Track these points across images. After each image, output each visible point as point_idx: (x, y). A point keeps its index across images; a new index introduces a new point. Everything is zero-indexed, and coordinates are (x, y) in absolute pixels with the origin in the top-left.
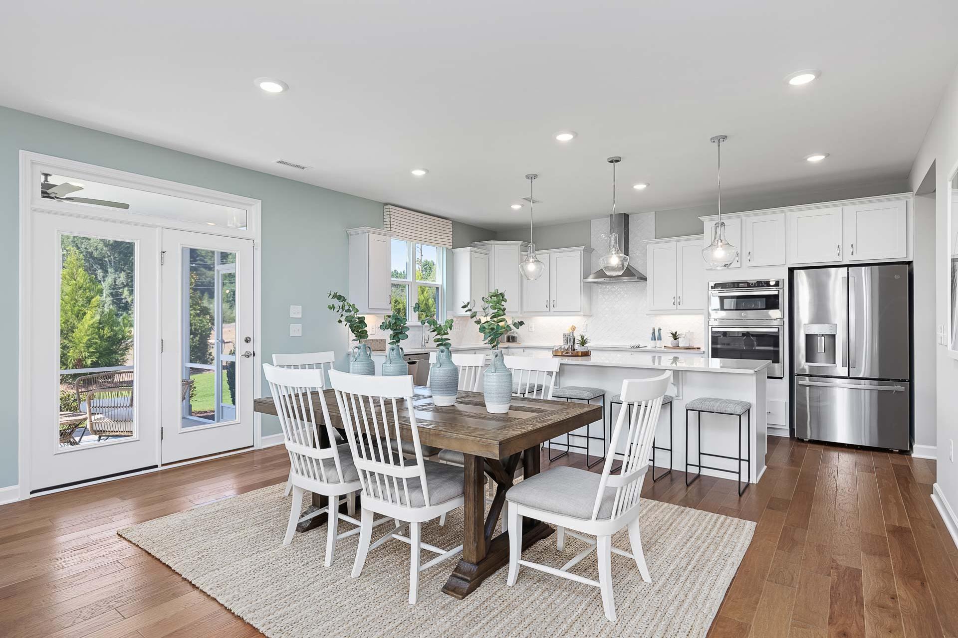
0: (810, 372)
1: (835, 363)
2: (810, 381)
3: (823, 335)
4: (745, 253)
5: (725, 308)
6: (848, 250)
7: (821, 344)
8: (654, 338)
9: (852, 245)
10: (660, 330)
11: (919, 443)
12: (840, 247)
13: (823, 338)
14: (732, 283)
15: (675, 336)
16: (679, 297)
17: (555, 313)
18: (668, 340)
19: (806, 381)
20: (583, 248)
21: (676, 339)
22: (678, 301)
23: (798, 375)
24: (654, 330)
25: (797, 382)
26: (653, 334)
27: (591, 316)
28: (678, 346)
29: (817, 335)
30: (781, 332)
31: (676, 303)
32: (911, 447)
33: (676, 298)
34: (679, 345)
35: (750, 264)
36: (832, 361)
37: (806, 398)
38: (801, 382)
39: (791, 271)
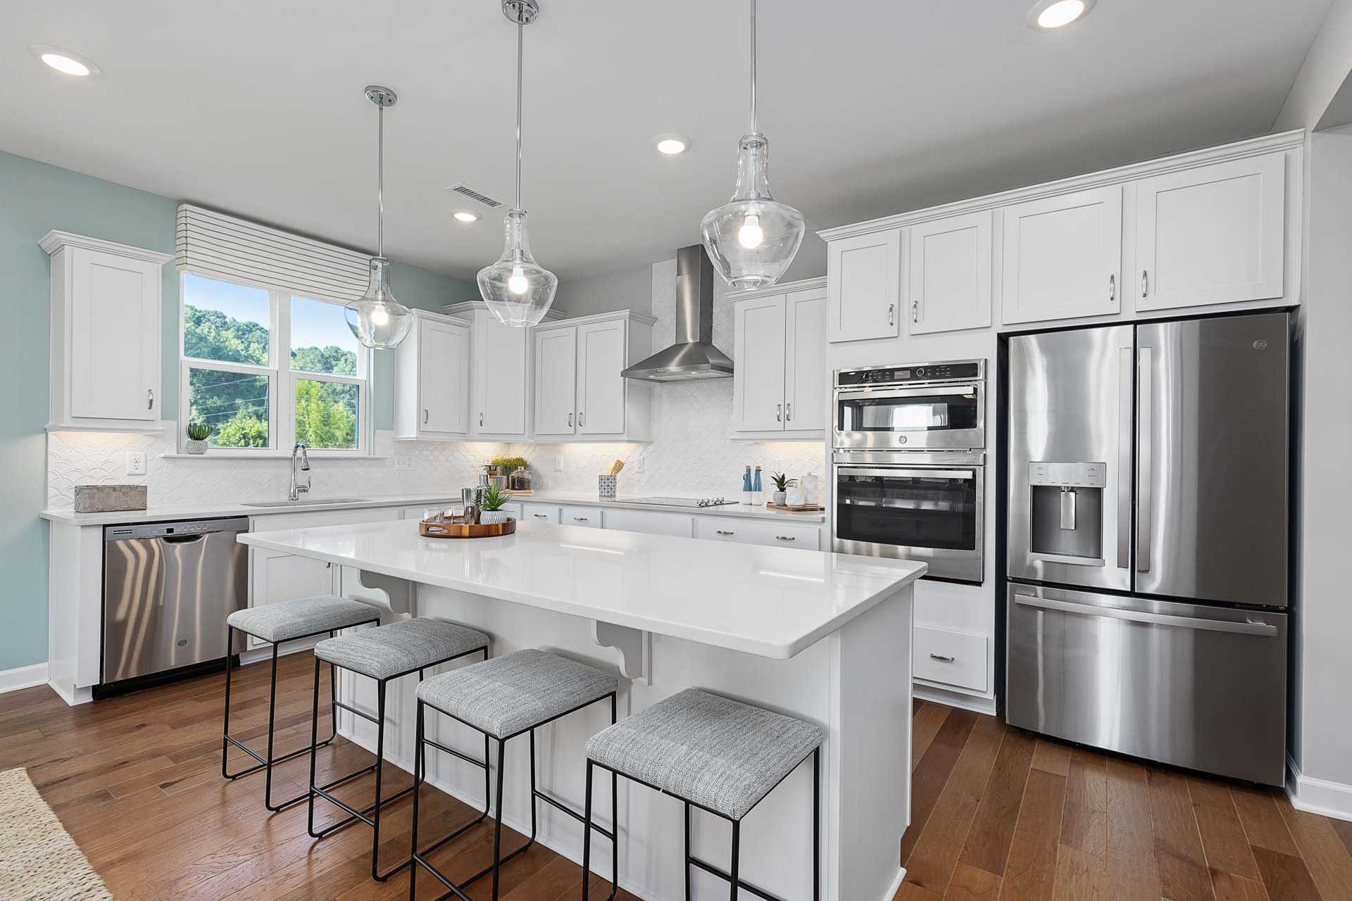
0: (1045, 575)
1: (1099, 555)
2: (1045, 597)
3: (1072, 490)
4: (907, 308)
5: (865, 425)
6: (1134, 285)
7: (1068, 508)
8: (748, 488)
9: (1145, 274)
10: (758, 471)
11: (1310, 774)
12: (1117, 280)
13: (1072, 495)
14: (879, 371)
15: (781, 483)
16: (789, 405)
17: (585, 438)
18: (770, 490)
19: (1037, 597)
20: (627, 313)
21: (782, 490)
22: (787, 412)
23: (1015, 580)
24: (749, 470)
25: (1013, 598)
26: (747, 478)
27: (651, 442)
28: (785, 505)
29: (1059, 487)
30: (979, 480)
31: (782, 418)
32: (1290, 778)
33: (782, 406)
34: (787, 503)
35: (917, 329)
36: (1092, 552)
37: (1035, 636)
38: (1019, 598)
39: (1003, 340)
